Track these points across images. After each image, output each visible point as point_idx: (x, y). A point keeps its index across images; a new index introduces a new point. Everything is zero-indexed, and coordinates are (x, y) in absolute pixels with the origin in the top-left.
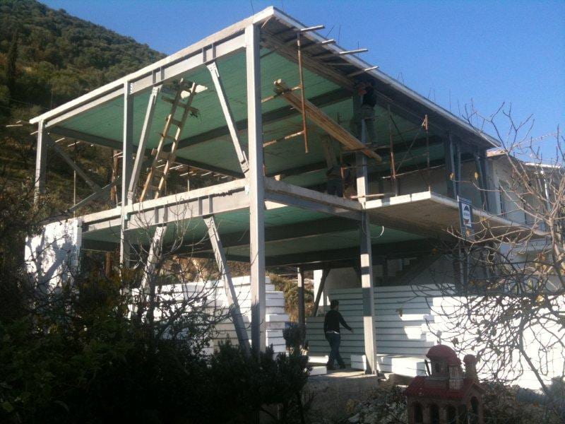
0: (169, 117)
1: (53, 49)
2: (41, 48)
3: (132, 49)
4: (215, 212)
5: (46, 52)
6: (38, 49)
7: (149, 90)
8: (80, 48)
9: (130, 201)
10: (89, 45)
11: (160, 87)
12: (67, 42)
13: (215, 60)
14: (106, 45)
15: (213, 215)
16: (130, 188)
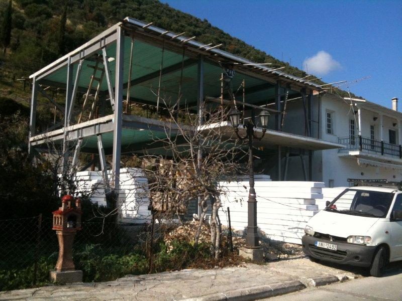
0: (92, 76)
1: (98, 12)
2: (90, 12)
3: (155, 8)
4: (101, 132)
5: (93, 13)
6: (88, 12)
7: (78, 62)
8: (118, 10)
9: (68, 125)
10: (125, 7)
11: (83, 60)
12: (109, 5)
13: (105, 46)
14: (137, 6)
15: (100, 134)
16: (68, 118)
